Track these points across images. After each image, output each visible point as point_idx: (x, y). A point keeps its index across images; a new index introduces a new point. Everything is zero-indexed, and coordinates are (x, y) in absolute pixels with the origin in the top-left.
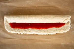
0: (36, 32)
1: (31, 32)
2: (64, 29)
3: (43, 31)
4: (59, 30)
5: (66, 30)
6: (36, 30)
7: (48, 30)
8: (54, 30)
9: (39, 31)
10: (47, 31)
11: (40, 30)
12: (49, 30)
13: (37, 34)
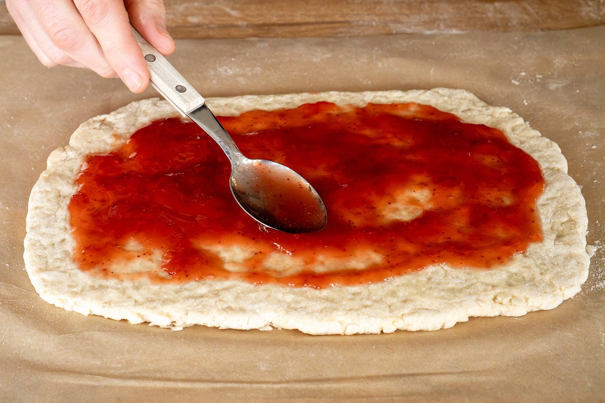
0: (290, 308)
1: (242, 310)
2: (533, 283)
3: (355, 305)
4: (494, 287)
5: (551, 285)
6: (289, 298)
7: (393, 294)
8: (452, 290)
9: (318, 306)
10: (390, 300)
11: (325, 293)
12: (402, 293)
13: (296, 332)
